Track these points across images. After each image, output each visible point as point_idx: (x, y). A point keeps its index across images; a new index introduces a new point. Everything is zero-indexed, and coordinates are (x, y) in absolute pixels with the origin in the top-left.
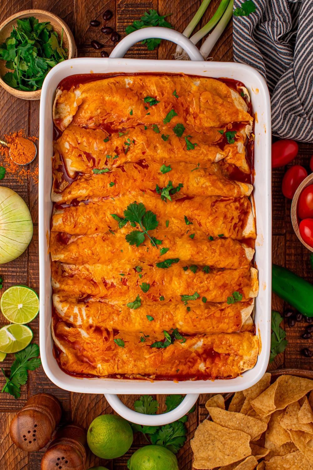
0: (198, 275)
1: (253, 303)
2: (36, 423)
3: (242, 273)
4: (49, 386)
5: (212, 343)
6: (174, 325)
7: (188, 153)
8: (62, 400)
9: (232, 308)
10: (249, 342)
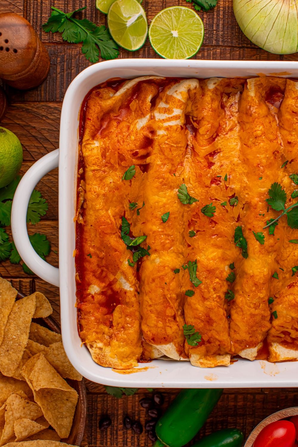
0: (223, 283)
1: (182, 359)
2: (19, 51)
3: (225, 345)
4: (60, 72)
5: (127, 304)
6: (156, 250)
8: (41, 91)
9: (178, 330)
10: (129, 355)
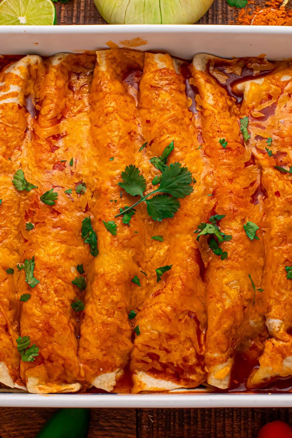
0: (68, 287)
3: (70, 365)
7: (281, 268)
9: (11, 347)
